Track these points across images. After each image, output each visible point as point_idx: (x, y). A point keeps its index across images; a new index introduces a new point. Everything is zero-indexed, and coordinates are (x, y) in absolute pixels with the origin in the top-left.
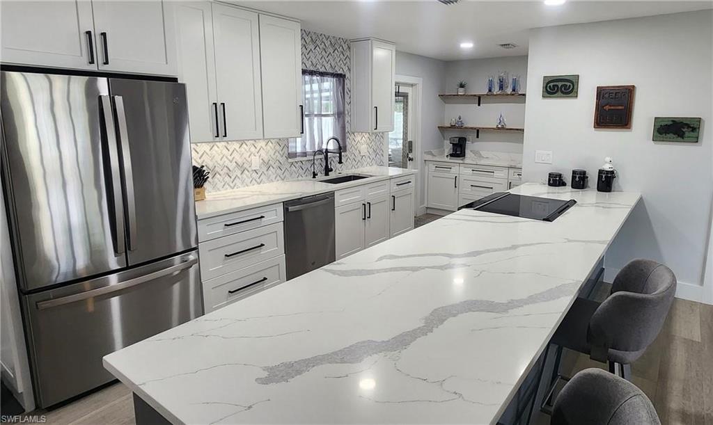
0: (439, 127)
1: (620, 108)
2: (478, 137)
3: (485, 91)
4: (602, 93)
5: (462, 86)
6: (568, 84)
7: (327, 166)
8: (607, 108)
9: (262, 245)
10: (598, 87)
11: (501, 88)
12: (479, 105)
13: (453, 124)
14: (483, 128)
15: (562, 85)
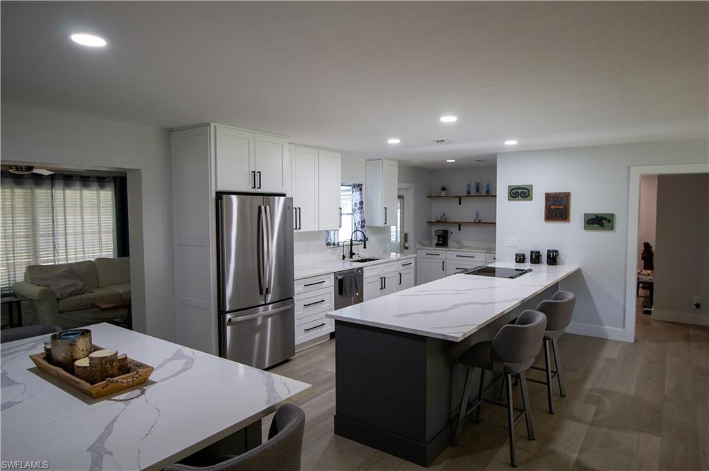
0: (428, 222)
1: (561, 207)
2: (460, 230)
3: (465, 194)
4: (549, 197)
5: (444, 189)
6: (525, 191)
7: (351, 251)
8: (553, 207)
9: (323, 301)
10: (546, 194)
11: (478, 190)
12: (460, 204)
13: (439, 219)
14: (464, 223)
15: (522, 192)
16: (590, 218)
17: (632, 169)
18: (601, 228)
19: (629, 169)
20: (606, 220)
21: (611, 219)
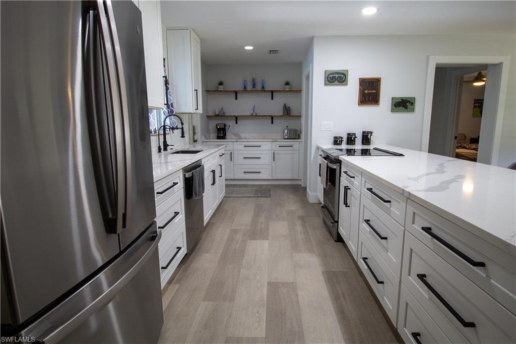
0: (207, 116)
1: (373, 91)
2: (237, 123)
3: (241, 88)
4: (364, 82)
5: (221, 84)
6: (342, 76)
7: (164, 142)
8: (366, 91)
9: (177, 213)
10: (360, 79)
11: (254, 85)
12: (236, 99)
13: (217, 113)
14: (241, 116)
15: (338, 77)
16: (397, 101)
17: (431, 57)
18: (406, 110)
19: (428, 57)
20: (410, 102)
21: (413, 102)
